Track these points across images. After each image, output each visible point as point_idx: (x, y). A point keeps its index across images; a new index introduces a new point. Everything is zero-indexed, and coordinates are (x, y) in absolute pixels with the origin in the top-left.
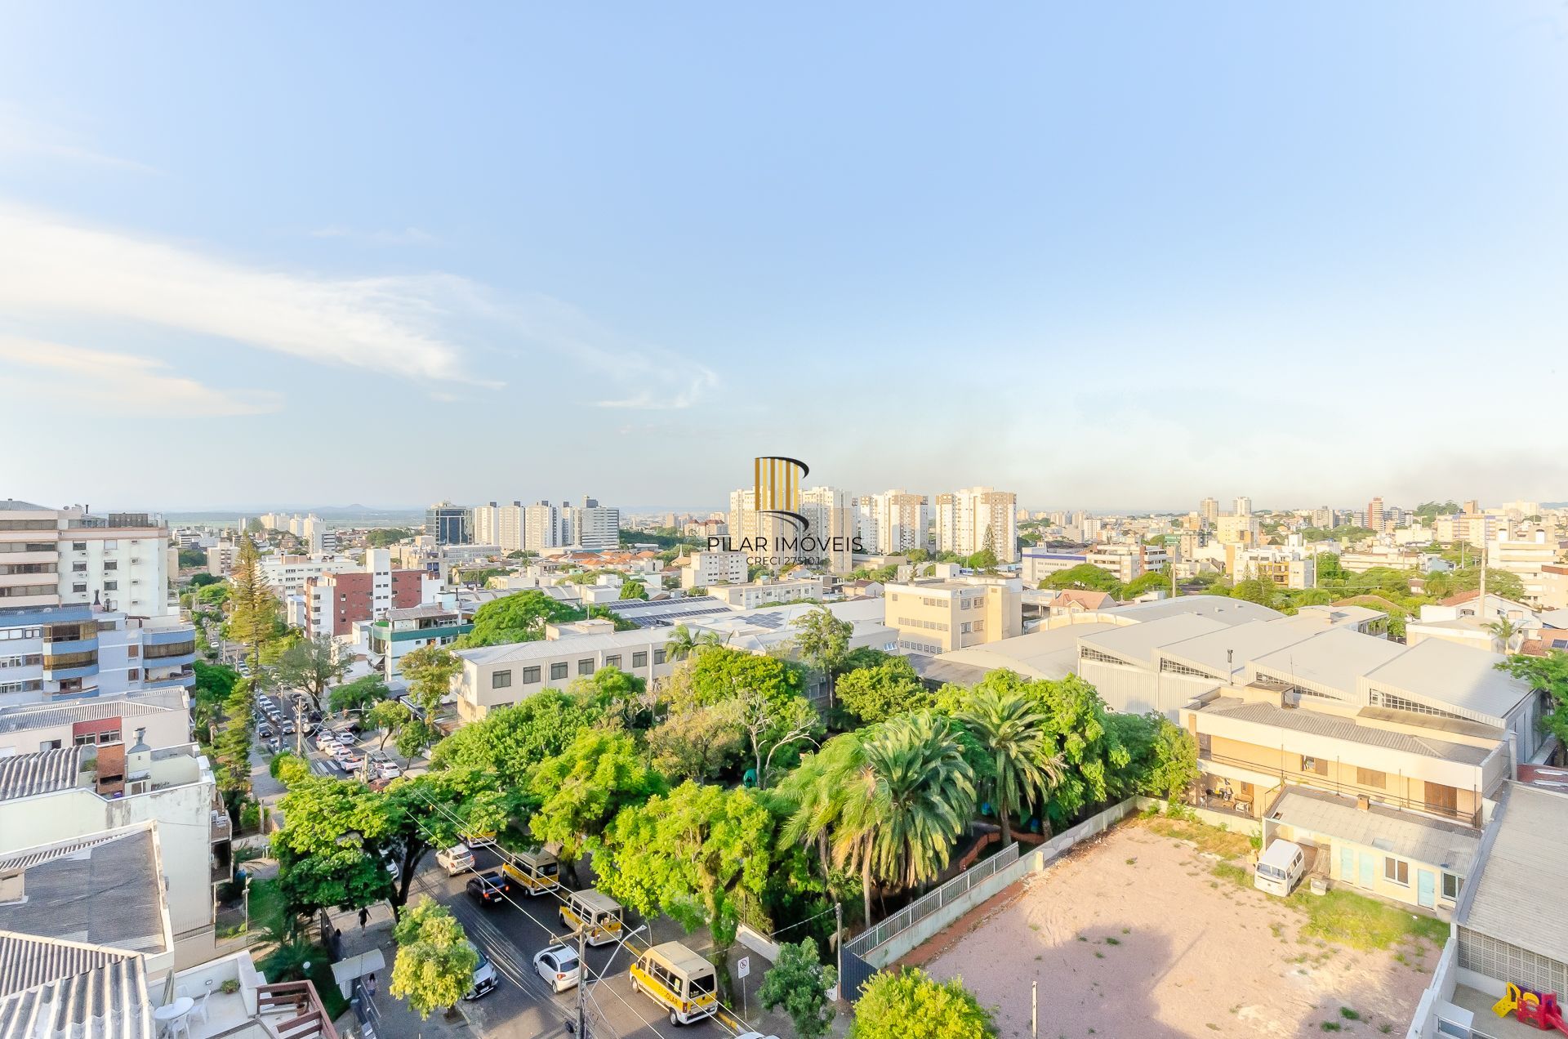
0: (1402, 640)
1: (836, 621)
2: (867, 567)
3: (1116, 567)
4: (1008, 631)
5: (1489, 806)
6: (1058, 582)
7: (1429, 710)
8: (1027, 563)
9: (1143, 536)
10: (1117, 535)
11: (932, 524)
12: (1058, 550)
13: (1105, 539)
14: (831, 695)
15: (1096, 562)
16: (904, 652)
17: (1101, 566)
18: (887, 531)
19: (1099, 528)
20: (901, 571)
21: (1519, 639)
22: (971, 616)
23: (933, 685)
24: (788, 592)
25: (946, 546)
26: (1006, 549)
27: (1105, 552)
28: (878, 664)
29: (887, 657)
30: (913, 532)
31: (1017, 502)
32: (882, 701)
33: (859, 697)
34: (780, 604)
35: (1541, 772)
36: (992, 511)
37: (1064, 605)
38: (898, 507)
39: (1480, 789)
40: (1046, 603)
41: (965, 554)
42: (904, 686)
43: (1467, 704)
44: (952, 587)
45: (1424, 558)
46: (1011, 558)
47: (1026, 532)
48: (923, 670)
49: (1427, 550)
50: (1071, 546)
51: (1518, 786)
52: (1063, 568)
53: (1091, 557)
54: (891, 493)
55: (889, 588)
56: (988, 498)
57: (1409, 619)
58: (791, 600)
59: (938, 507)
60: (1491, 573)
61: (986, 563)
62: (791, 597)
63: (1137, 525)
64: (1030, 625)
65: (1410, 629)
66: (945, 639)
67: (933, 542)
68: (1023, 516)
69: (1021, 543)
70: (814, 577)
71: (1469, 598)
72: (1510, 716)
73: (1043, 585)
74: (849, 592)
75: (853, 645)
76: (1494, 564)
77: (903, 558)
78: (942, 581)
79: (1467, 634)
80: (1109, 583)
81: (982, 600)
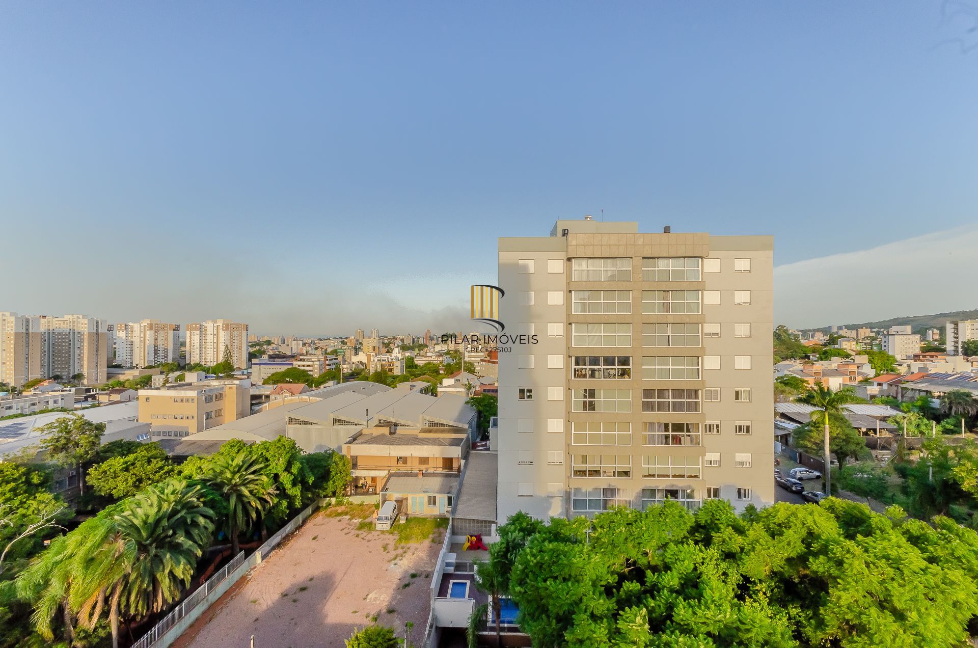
0: (436, 396)
1: (89, 424)
2: (122, 378)
3: (311, 368)
4: (241, 414)
5: (463, 462)
6: (276, 379)
7: (445, 425)
8: (255, 368)
9: (326, 350)
10: (312, 349)
11: (183, 344)
12: (276, 360)
13: (304, 352)
14: (81, 485)
15: (299, 366)
16: (155, 439)
17: (302, 368)
18: (142, 350)
19: (301, 345)
20: (155, 380)
21: (473, 390)
22: (212, 407)
23: (180, 460)
24: (34, 404)
25: (195, 359)
26: (239, 360)
27: (304, 360)
28: (130, 451)
29: (139, 445)
30: (166, 350)
31: (249, 329)
32: (134, 479)
33: (111, 480)
34: (22, 415)
35: (479, 444)
36: (231, 335)
37: (279, 394)
38: (153, 332)
39: (460, 456)
40: (267, 393)
41: (209, 364)
42: (156, 464)
43: (457, 420)
44: (199, 389)
45: (445, 357)
46: (244, 366)
47: (255, 349)
48: (172, 450)
49: (446, 354)
50: (284, 357)
51: (473, 452)
52: (279, 371)
53: (296, 363)
54: (145, 323)
55: (142, 393)
56: (226, 327)
57: (439, 385)
58: (37, 410)
59: (188, 333)
60: (465, 363)
61: (226, 369)
62: (36, 408)
63: (322, 344)
64: (256, 408)
65: (439, 390)
66: (192, 425)
67: (183, 357)
68: (253, 339)
69: (251, 356)
70: (65, 389)
71: (458, 374)
72: (470, 424)
73: (266, 382)
74: (103, 399)
75: (104, 441)
76: (467, 359)
77: (158, 370)
78: (190, 384)
79: (458, 390)
80: (307, 378)
81: (221, 395)
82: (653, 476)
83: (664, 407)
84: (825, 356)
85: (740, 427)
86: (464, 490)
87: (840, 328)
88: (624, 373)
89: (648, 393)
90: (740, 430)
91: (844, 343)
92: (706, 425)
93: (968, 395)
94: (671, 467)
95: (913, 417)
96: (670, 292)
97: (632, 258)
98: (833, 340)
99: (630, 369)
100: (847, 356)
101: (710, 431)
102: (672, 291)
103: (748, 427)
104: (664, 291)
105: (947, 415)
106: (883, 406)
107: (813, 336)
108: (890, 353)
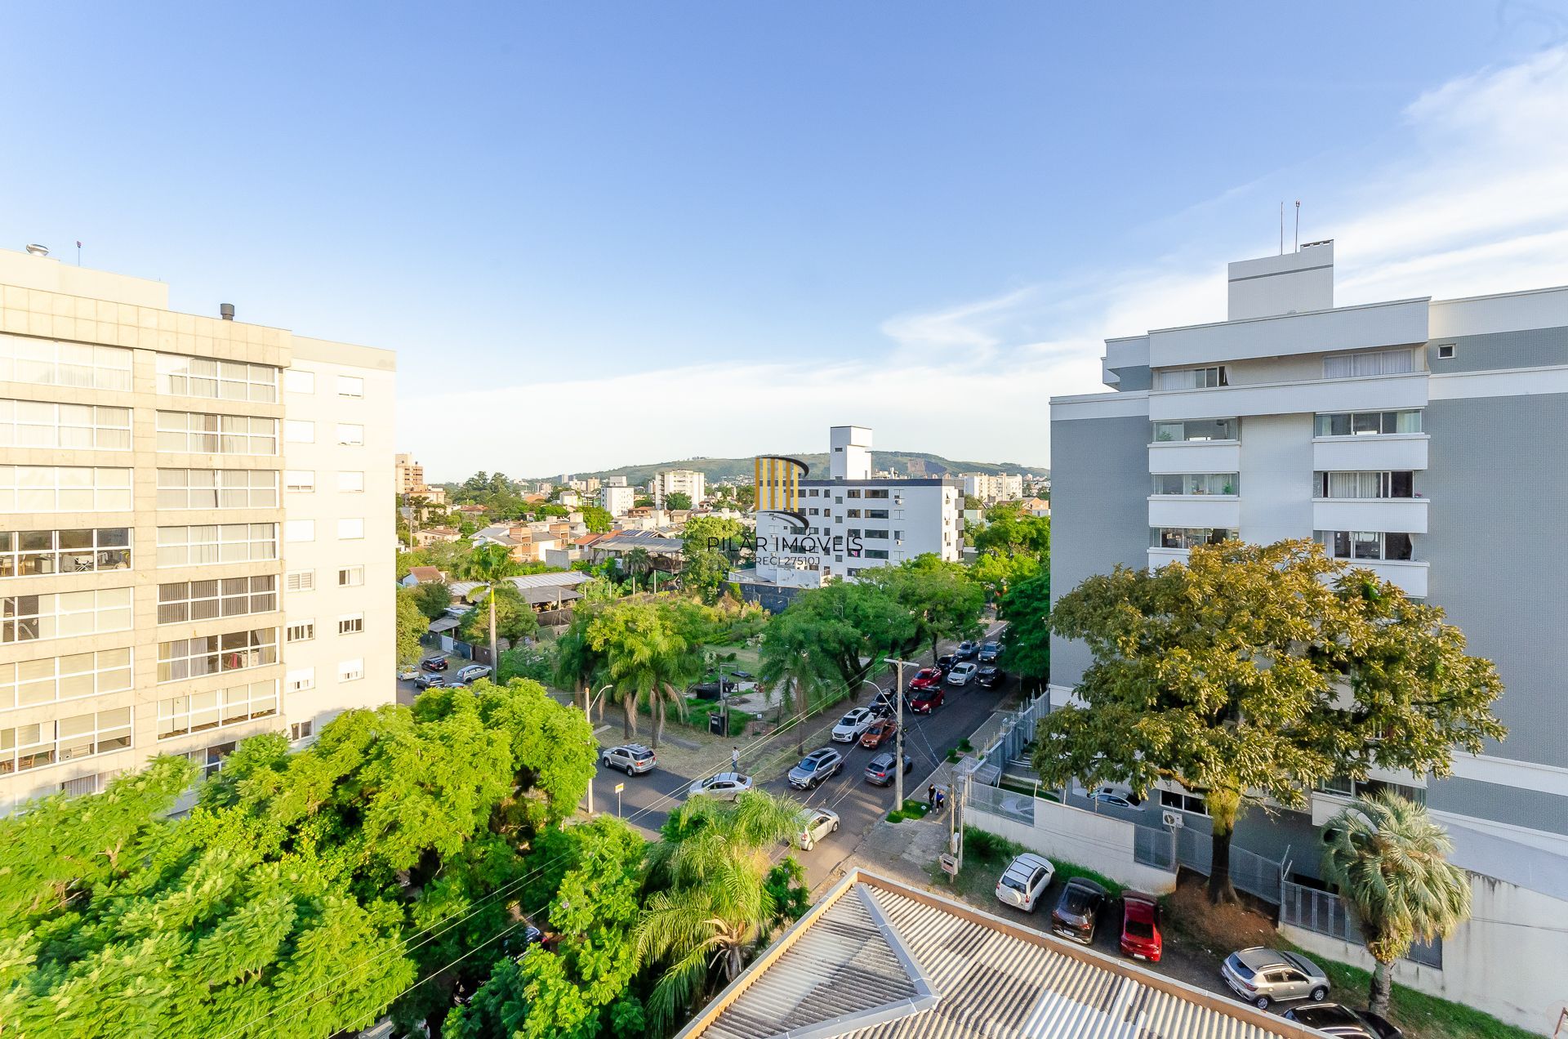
82: (185, 731)
83: (206, 611)
84: (542, 514)
85: (347, 623)
87: (571, 478)
88: (111, 561)
89: (170, 590)
90: (347, 628)
91: (566, 497)
92: (289, 629)
93: (643, 552)
94: (218, 708)
95: (600, 581)
96: (219, 417)
97: (132, 349)
98: (555, 495)
99: (129, 550)
100: (566, 514)
101: (297, 637)
102: (222, 415)
103: (359, 622)
104: (206, 414)
105: (628, 576)
106: (577, 573)
107: (541, 489)
108: (608, 510)
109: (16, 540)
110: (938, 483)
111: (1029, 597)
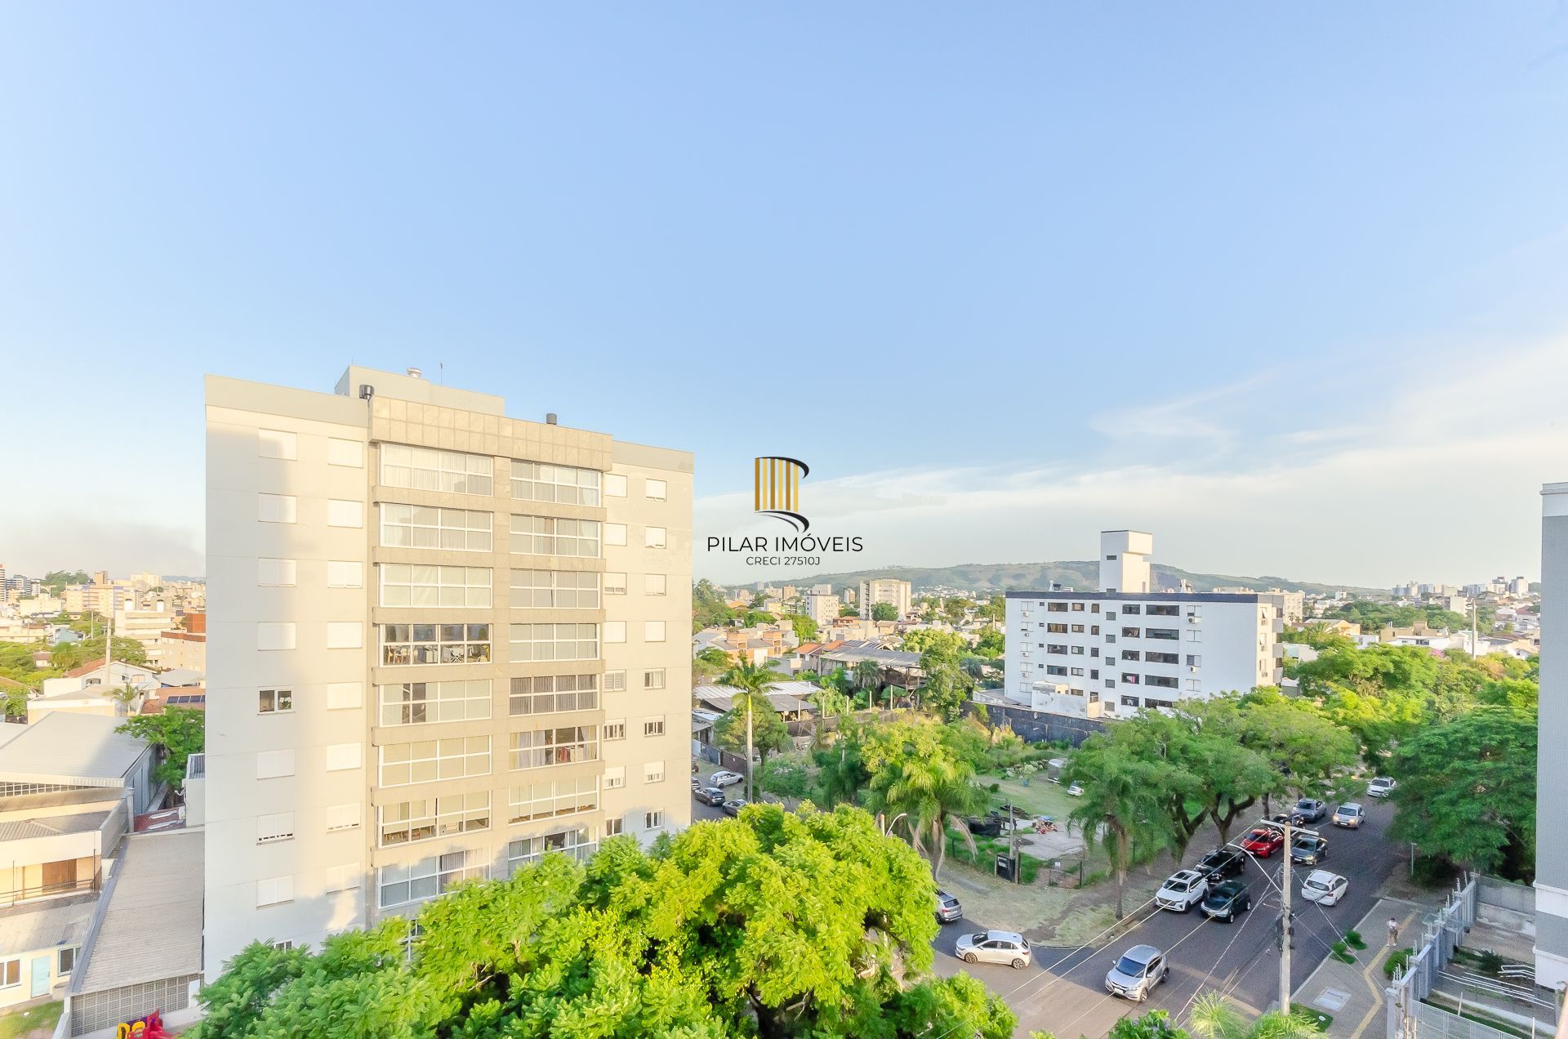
0: (23, 720)
5: (107, 864)
7: (49, 788)
21: (138, 702)
35: (154, 817)
39: (99, 852)
43: (90, 771)
45: (51, 629)
49: (55, 621)
51: (135, 837)
57: (32, 695)
60: (116, 641)
65: (32, 706)
71: (96, 667)
72: (128, 775)
76: (120, 633)
79: (93, 702)
82: (527, 818)
83: (545, 705)
84: (751, 621)
85: (651, 725)
86: (110, 925)
87: (766, 586)
88: (478, 653)
89: (519, 684)
90: (651, 730)
91: (770, 605)
92: (606, 727)
93: (875, 664)
94: (554, 799)
95: (831, 692)
96: (555, 520)
97: (493, 456)
98: (758, 602)
99: (489, 645)
100: (773, 621)
101: (611, 735)
102: (558, 519)
103: (660, 724)
104: (546, 518)
105: (858, 689)
106: (804, 682)
107: (739, 595)
108: (813, 618)
109: (438, 631)
110: (1253, 599)
111: (1444, 754)
